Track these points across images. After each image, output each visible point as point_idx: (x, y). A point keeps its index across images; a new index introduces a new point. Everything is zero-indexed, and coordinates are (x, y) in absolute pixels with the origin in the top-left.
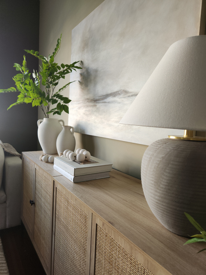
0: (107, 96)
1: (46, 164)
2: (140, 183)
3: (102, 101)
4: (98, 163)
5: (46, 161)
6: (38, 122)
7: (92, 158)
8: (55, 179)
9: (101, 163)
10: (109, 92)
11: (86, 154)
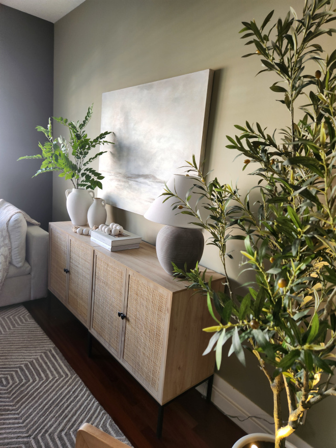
0: (139, 176)
1: (81, 236)
2: (155, 249)
3: (134, 180)
4: (130, 237)
5: (81, 233)
6: (66, 192)
7: (125, 232)
8: (95, 248)
9: (133, 236)
10: (141, 173)
11: (120, 229)
